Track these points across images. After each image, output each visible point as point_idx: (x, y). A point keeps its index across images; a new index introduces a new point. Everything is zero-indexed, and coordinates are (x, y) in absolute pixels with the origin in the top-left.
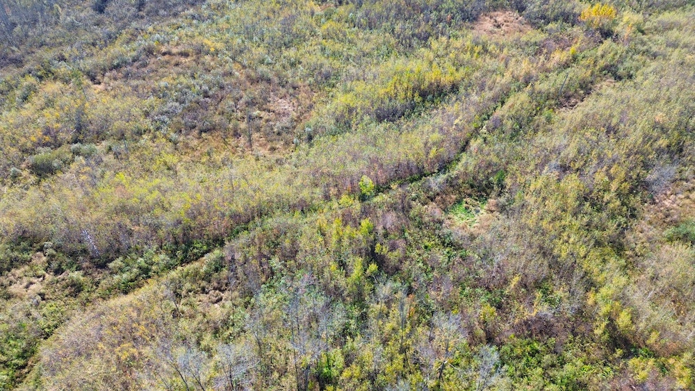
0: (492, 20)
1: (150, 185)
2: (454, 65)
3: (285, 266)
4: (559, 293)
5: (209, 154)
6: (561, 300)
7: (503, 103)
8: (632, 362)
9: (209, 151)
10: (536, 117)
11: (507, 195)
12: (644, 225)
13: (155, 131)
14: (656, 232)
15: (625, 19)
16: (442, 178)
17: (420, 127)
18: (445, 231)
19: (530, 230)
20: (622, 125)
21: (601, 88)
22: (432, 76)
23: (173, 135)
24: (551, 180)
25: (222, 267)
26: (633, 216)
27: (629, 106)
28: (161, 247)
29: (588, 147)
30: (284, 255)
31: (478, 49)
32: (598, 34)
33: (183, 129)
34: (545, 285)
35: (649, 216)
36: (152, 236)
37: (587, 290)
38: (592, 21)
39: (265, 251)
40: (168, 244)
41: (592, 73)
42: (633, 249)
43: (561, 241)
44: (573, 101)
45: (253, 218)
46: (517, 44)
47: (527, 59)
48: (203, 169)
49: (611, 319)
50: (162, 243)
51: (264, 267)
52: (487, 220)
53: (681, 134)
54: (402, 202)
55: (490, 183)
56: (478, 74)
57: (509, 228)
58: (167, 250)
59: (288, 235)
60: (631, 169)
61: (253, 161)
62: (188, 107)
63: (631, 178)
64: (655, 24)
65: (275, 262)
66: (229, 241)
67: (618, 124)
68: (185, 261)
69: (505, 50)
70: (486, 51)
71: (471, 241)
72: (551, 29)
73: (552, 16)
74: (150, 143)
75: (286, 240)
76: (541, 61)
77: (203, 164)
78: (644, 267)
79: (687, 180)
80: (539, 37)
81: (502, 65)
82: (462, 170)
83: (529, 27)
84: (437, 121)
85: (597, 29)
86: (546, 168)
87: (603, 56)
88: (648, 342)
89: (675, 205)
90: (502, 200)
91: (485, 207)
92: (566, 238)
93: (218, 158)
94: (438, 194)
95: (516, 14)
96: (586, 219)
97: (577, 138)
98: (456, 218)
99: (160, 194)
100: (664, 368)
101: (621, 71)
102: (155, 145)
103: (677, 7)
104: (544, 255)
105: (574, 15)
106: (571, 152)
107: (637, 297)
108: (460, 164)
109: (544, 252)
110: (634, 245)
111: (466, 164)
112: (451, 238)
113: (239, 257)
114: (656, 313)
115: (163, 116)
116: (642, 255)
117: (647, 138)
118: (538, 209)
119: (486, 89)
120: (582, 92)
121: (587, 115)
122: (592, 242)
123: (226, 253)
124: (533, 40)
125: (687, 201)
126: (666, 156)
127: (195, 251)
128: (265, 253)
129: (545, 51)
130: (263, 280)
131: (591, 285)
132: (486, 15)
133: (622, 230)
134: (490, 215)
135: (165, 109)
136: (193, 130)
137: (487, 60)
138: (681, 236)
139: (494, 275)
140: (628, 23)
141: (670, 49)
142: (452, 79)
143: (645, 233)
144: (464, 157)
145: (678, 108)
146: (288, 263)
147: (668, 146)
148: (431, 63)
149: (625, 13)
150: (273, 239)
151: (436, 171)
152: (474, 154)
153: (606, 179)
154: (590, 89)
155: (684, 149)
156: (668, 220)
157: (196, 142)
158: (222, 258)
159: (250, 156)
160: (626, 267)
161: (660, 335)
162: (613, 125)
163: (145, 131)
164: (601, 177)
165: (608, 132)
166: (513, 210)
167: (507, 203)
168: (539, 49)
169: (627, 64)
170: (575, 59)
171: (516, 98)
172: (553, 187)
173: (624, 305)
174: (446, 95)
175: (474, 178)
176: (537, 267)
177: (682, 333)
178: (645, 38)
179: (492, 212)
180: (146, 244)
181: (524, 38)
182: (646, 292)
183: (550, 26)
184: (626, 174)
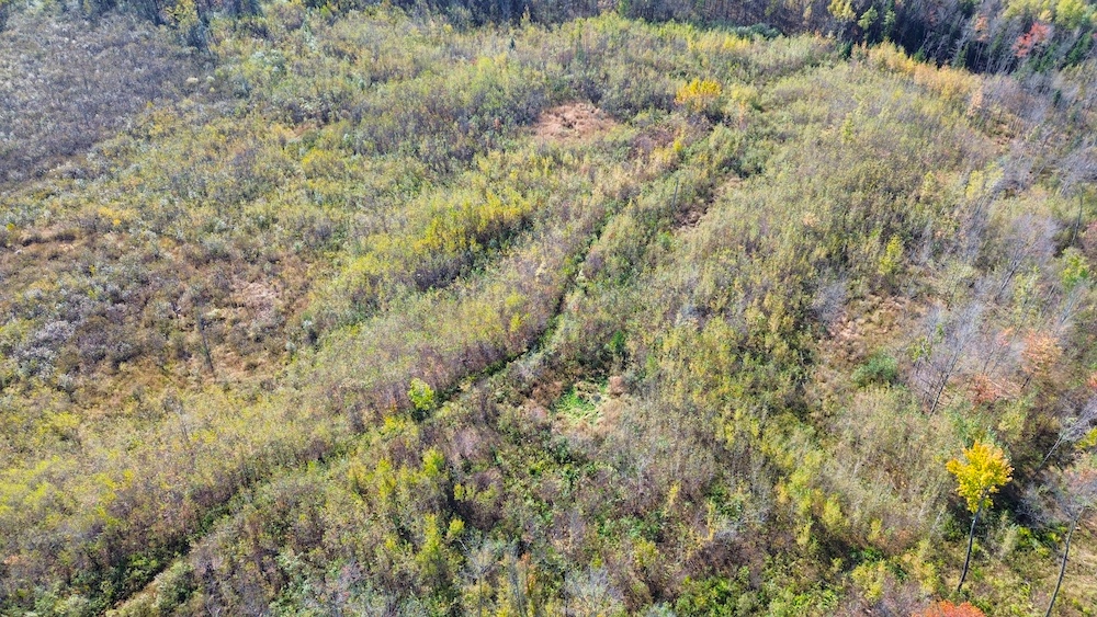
0: (560, 119)
1: (30, 475)
2: (517, 189)
3: (307, 560)
4: (738, 496)
5: (137, 398)
6: (742, 506)
7: (599, 234)
8: (858, 572)
9: (137, 392)
10: (649, 246)
11: (634, 366)
12: (825, 371)
13: (28, 377)
14: (842, 377)
15: (735, 94)
16: (536, 358)
17: (488, 289)
18: (557, 439)
19: (677, 410)
20: (764, 238)
21: (725, 192)
22: (490, 209)
23: (63, 378)
24: (690, 332)
25: (191, 590)
26: (808, 361)
27: (766, 210)
28: (69, 582)
29: (728, 277)
30: (300, 542)
31: (547, 162)
32: (704, 119)
33: (81, 365)
34: (716, 489)
35: (828, 357)
36: (48, 566)
37: (774, 482)
38: (693, 103)
39: (267, 541)
40: (82, 574)
41: (709, 173)
42: (819, 408)
43: (723, 419)
44: (693, 215)
45: (236, 490)
46: (601, 147)
47: (619, 166)
48: (130, 425)
49: (815, 516)
50: (69, 574)
51: (269, 571)
52: (614, 409)
53: (840, 236)
54: (483, 408)
55: (606, 352)
56: (555, 198)
57: (647, 413)
58: (81, 584)
59: (302, 505)
60: (790, 296)
61: (220, 393)
62: (86, 324)
63: (793, 308)
64: (773, 96)
65: (288, 558)
66: (198, 540)
67: (758, 238)
68: (120, 596)
69: (586, 159)
70: (560, 163)
71: (598, 446)
72: (642, 120)
73: (640, 103)
74: (22, 400)
75: (301, 516)
76: (639, 166)
77: (128, 416)
78: (839, 430)
79: (863, 298)
80: (629, 133)
81: (586, 179)
82: (562, 341)
83: (612, 122)
84: (510, 275)
85: (702, 113)
86: (679, 316)
87: (717, 148)
88: (870, 538)
89: (856, 335)
90: (629, 374)
91: (607, 390)
92: (728, 413)
93: (154, 401)
94: (535, 385)
95: (590, 106)
96: (749, 379)
97: (710, 265)
98: (568, 415)
99: (54, 487)
100: (900, 571)
101: (745, 165)
102: (31, 401)
103: (795, 70)
104: (705, 444)
105: (668, 97)
106: (707, 286)
107: (840, 477)
108: (558, 332)
109: (704, 440)
110: (818, 402)
111: (566, 332)
112: (569, 449)
113: (220, 564)
114: (870, 492)
115: (41, 349)
116: (833, 414)
117: (801, 251)
118: (681, 377)
119: (572, 217)
120: (702, 201)
121: (716, 232)
122: (765, 411)
123: (195, 564)
124: (621, 139)
125: (870, 326)
126: (829, 270)
127: (137, 573)
128: (268, 547)
129: (641, 151)
130: (271, 593)
131: (778, 474)
132: (549, 113)
133: (799, 383)
134: (617, 400)
135: (42, 335)
136: (101, 362)
137: (565, 176)
138: (874, 376)
139: (641, 491)
140: (739, 99)
141: (800, 127)
142: (519, 210)
143: (829, 381)
144: (562, 321)
145: (828, 202)
146: (311, 554)
147: (829, 256)
148: (484, 192)
149: (733, 86)
150: (278, 519)
151: (525, 350)
152: (575, 314)
153: (761, 315)
154: (712, 195)
155: (849, 256)
156: (853, 357)
157: (109, 382)
158: (189, 575)
159: (213, 386)
160: (816, 435)
161: (883, 524)
162: (752, 239)
163: (8, 382)
164: (753, 315)
165: (748, 251)
166: (647, 386)
167: (636, 378)
168: (632, 151)
169: (751, 155)
170: (682, 157)
171: (616, 223)
172: (695, 342)
173: (826, 491)
174: (515, 235)
175: (583, 351)
176: (701, 464)
177: (910, 514)
178: (765, 116)
179: (618, 395)
180: (38, 583)
181: (609, 138)
182: (850, 465)
183: (639, 117)
184: (785, 304)
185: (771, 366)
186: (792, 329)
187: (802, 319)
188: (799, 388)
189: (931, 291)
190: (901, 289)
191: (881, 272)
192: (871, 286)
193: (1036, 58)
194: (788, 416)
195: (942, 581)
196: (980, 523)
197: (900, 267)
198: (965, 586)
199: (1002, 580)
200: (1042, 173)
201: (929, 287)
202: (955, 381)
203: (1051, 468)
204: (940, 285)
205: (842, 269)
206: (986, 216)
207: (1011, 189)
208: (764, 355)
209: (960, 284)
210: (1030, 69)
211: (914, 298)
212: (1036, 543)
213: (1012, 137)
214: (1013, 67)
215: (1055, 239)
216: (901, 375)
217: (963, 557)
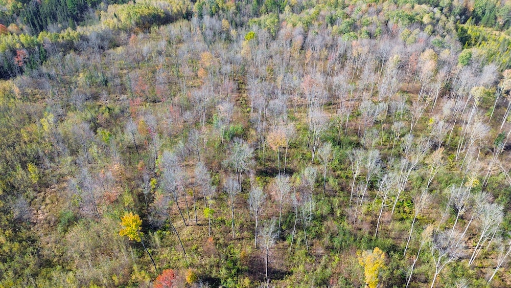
185: (17, 258)
186: (13, 234)
187: (15, 226)
188: (39, 256)
189: (62, 175)
190: (49, 182)
191: (35, 181)
192: (35, 190)
193: (28, 64)
194: (44, 272)
195: (150, 272)
196: (145, 242)
197: (41, 175)
198: (157, 267)
199: (165, 254)
200: (67, 106)
201: (60, 174)
202: (98, 202)
203: (150, 205)
204: (64, 170)
205: (15, 192)
206: (59, 134)
207: (60, 119)
208: (9, 256)
209: (71, 165)
210: (29, 69)
211: (58, 182)
212: (164, 232)
213: (44, 98)
214: (21, 71)
215: (91, 128)
216: (78, 215)
217: (149, 258)
